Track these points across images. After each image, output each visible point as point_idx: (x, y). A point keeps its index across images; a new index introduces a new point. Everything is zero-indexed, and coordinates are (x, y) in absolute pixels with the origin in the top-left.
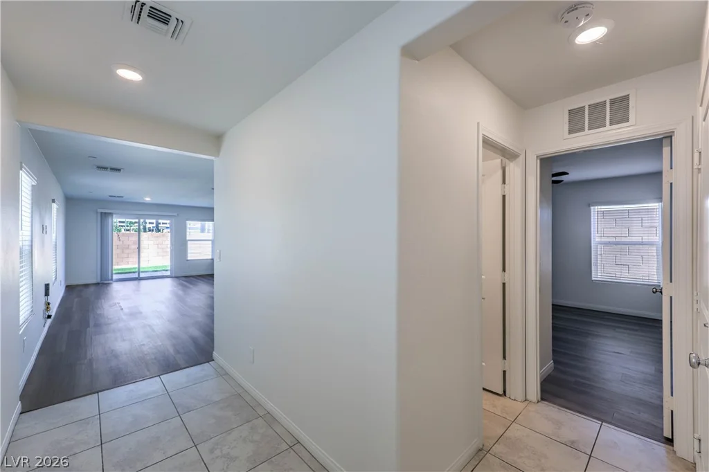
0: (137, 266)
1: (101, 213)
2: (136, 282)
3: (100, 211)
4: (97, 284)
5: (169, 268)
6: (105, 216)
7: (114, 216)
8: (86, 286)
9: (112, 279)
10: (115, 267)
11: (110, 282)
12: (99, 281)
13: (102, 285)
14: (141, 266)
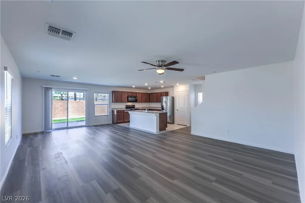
0: (66, 118)
1: (45, 87)
2: (65, 131)
3: (44, 86)
4: (42, 133)
5: (85, 119)
6: (47, 90)
7: (53, 90)
8: (36, 134)
9: (51, 129)
10: (53, 119)
11: (50, 131)
12: (43, 130)
13: (45, 132)
14: (69, 118)
